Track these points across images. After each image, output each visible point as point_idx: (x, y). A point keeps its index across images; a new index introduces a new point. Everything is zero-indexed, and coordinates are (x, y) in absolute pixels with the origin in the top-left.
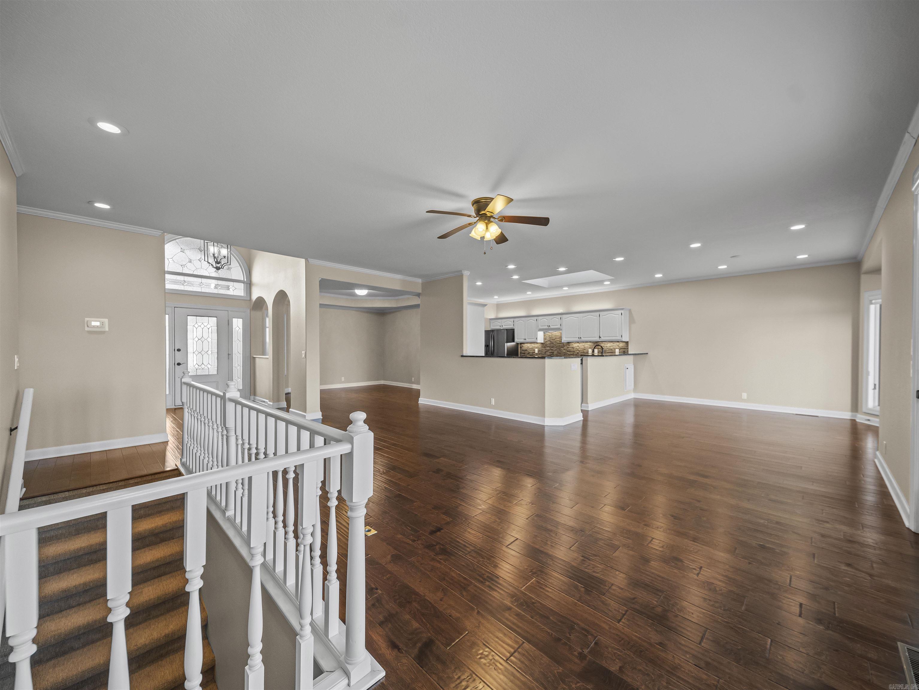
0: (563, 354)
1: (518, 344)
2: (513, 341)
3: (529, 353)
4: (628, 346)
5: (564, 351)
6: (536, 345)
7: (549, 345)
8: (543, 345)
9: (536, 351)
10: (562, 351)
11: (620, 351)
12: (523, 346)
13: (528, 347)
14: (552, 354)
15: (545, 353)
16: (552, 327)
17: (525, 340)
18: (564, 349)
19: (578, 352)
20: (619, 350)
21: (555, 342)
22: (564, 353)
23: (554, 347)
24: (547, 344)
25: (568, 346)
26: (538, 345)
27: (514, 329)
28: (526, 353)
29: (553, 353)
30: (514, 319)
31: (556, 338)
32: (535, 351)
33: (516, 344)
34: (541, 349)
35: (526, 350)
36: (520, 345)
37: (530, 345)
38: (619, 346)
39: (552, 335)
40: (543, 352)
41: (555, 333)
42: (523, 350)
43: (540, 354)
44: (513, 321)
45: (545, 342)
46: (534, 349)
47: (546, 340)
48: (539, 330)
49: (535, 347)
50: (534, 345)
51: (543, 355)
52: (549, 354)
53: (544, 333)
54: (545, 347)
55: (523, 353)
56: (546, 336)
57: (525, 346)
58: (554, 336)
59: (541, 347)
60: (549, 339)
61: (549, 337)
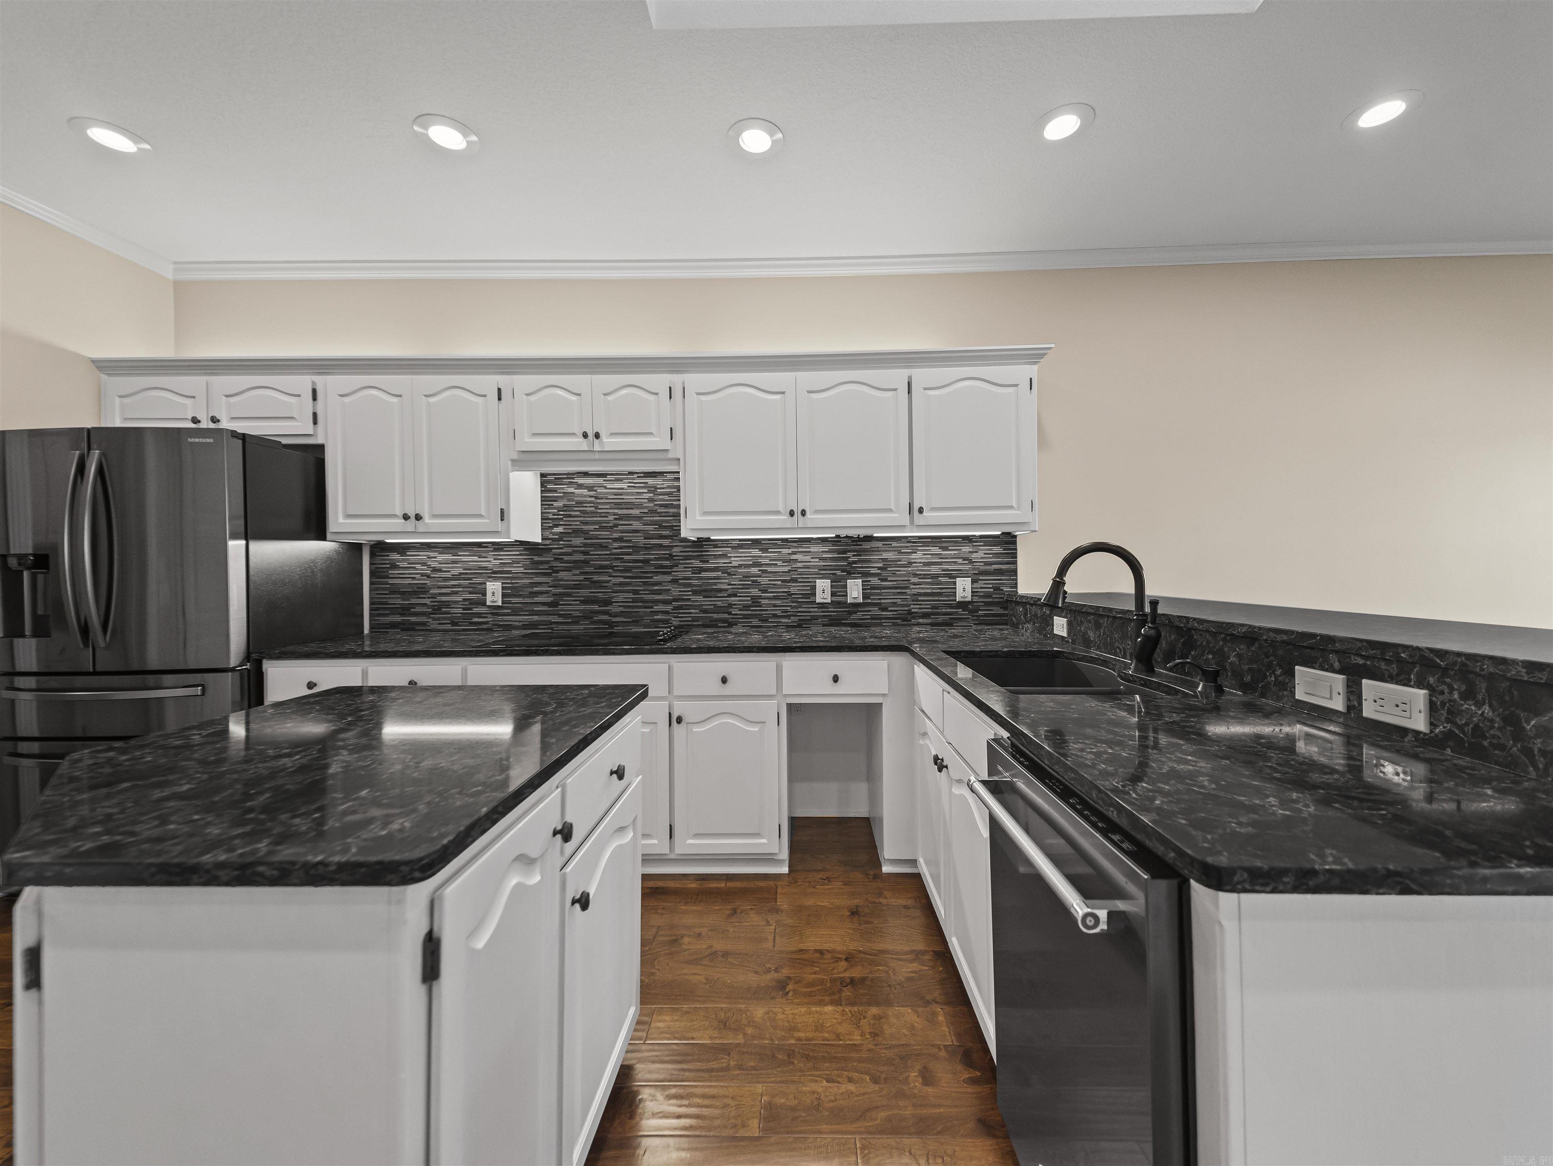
0: (669, 608)
1: (355, 549)
3: (437, 609)
4: (1015, 563)
5: (675, 591)
6: (491, 561)
7: (582, 558)
8: (536, 558)
9: (494, 591)
10: (659, 592)
11: (976, 585)
12: (398, 567)
13: (435, 570)
14: (596, 607)
15: (555, 604)
16: (610, 441)
17: (410, 525)
18: (675, 581)
19: (755, 592)
20: (973, 582)
21: (620, 539)
22: (675, 600)
23: (612, 567)
24: (567, 549)
25: (697, 563)
26: (506, 557)
27: (321, 448)
28: (418, 609)
29: (608, 602)
30: (318, 377)
31: (621, 517)
32: (484, 594)
33: (338, 552)
34: (526, 581)
35: (421, 590)
36: (372, 555)
37: (450, 557)
38: (971, 562)
39: (596, 498)
40: (537, 599)
41: (625, 486)
42: (392, 592)
43: (515, 612)
44: (314, 391)
45: (548, 542)
46: (475, 580)
47: (556, 530)
48: (523, 456)
49: (485, 568)
50: (476, 558)
51: (536, 618)
52: (582, 607)
53: (542, 485)
54: (557, 572)
55: (394, 611)
56: (556, 504)
57: (405, 565)
58: (616, 504)
59: (522, 570)
60: (580, 522)
61: (581, 511)
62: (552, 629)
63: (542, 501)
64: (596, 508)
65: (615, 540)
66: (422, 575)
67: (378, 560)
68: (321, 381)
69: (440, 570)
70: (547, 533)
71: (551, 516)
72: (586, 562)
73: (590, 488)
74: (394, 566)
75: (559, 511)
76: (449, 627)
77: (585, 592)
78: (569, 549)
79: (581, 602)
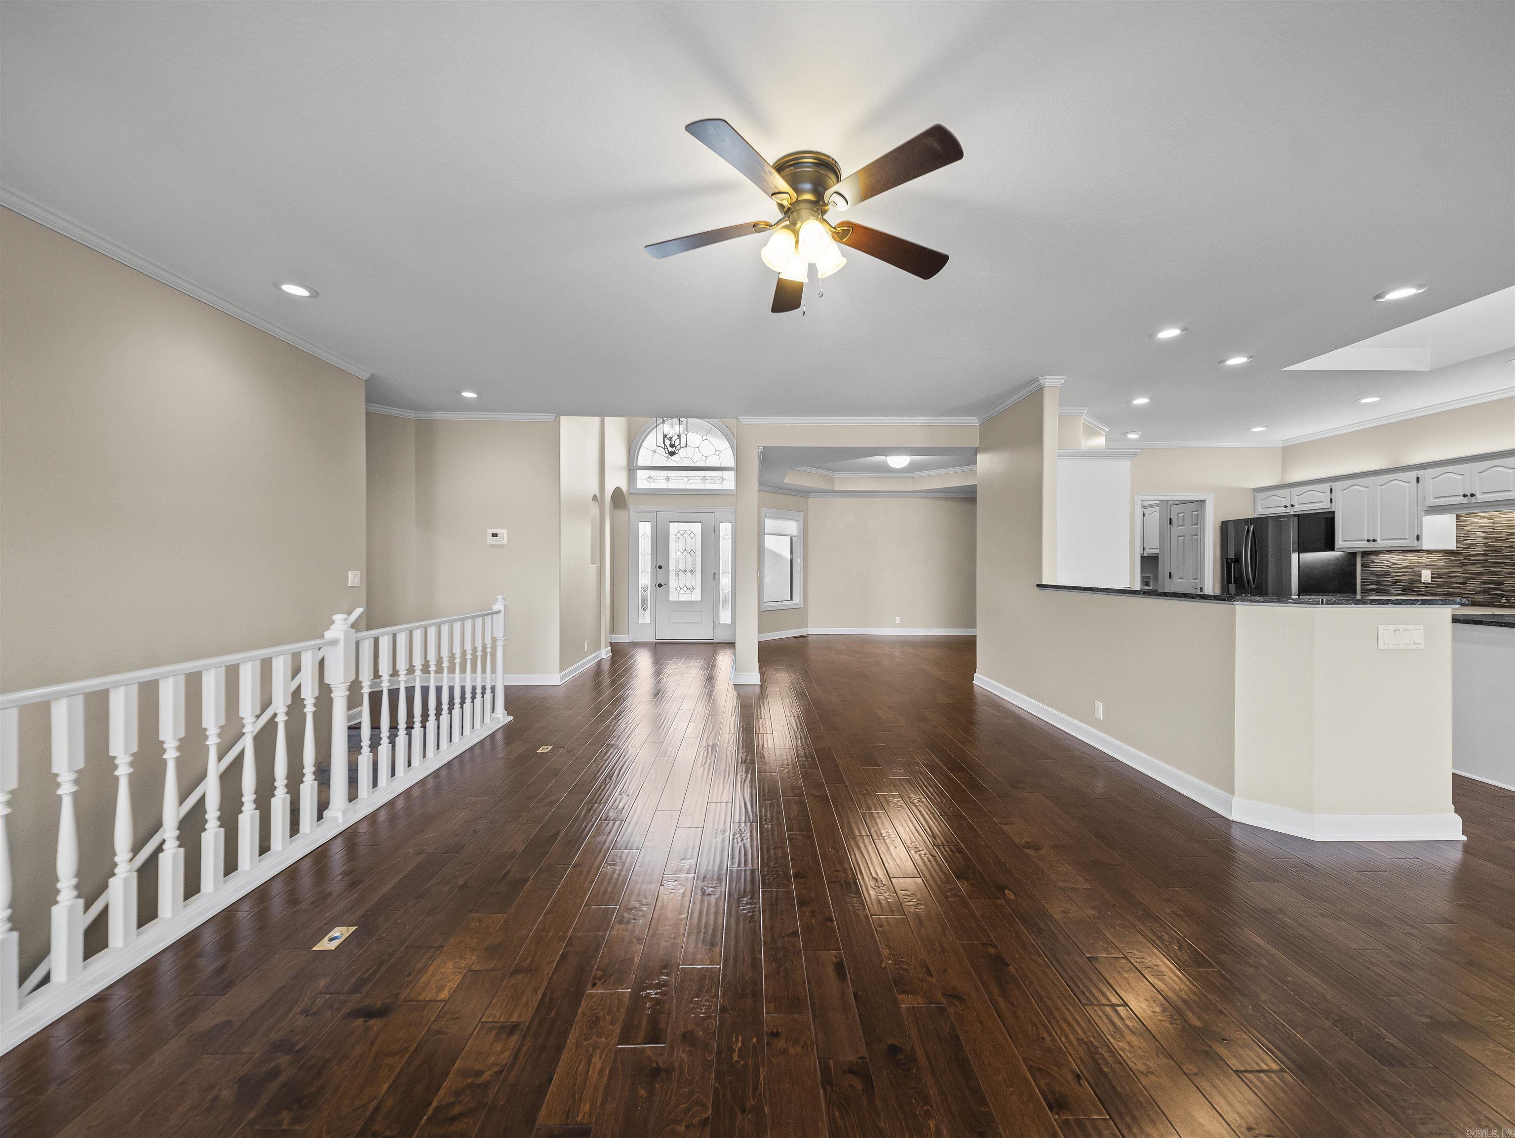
1: (1354, 555)
2: (1330, 545)
3: (1395, 583)
6: (1425, 559)
7: (1483, 558)
8: (1452, 558)
9: (1426, 576)
12: (1374, 562)
13: (1394, 564)
14: (1492, 586)
15: (1464, 583)
16: (1480, 498)
17: (1371, 544)
23: (1504, 563)
24: (1472, 553)
26: (1434, 557)
27: (1334, 512)
28: (1384, 583)
29: (1502, 584)
30: (1331, 484)
31: (1511, 534)
32: (1421, 577)
33: (1343, 557)
34: (1446, 570)
35: (1387, 574)
36: (1362, 557)
37: (1401, 557)
39: (1494, 523)
40: (1452, 580)
42: (1372, 574)
43: (1439, 586)
44: (1331, 490)
45: (1460, 549)
46: (1415, 569)
47: (1465, 542)
48: (1431, 509)
49: (1422, 563)
50: (1417, 558)
51: (1452, 590)
52: (1482, 586)
53: (1458, 520)
54: (1466, 566)
55: (1372, 583)
56: (1465, 528)
57: (1378, 561)
58: (1508, 526)
59: (1443, 564)
60: (1482, 537)
61: (1482, 532)
63: (1457, 527)
64: (1493, 529)
65: (1506, 547)
66: (1387, 566)
67: (1365, 559)
68: (1333, 484)
69: (1396, 564)
70: (1460, 545)
71: (1462, 535)
72: (1486, 561)
74: (1373, 562)
75: (1467, 532)
76: (1401, 592)
77: (1485, 577)
78: (1474, 553)
79: (1482, 582)
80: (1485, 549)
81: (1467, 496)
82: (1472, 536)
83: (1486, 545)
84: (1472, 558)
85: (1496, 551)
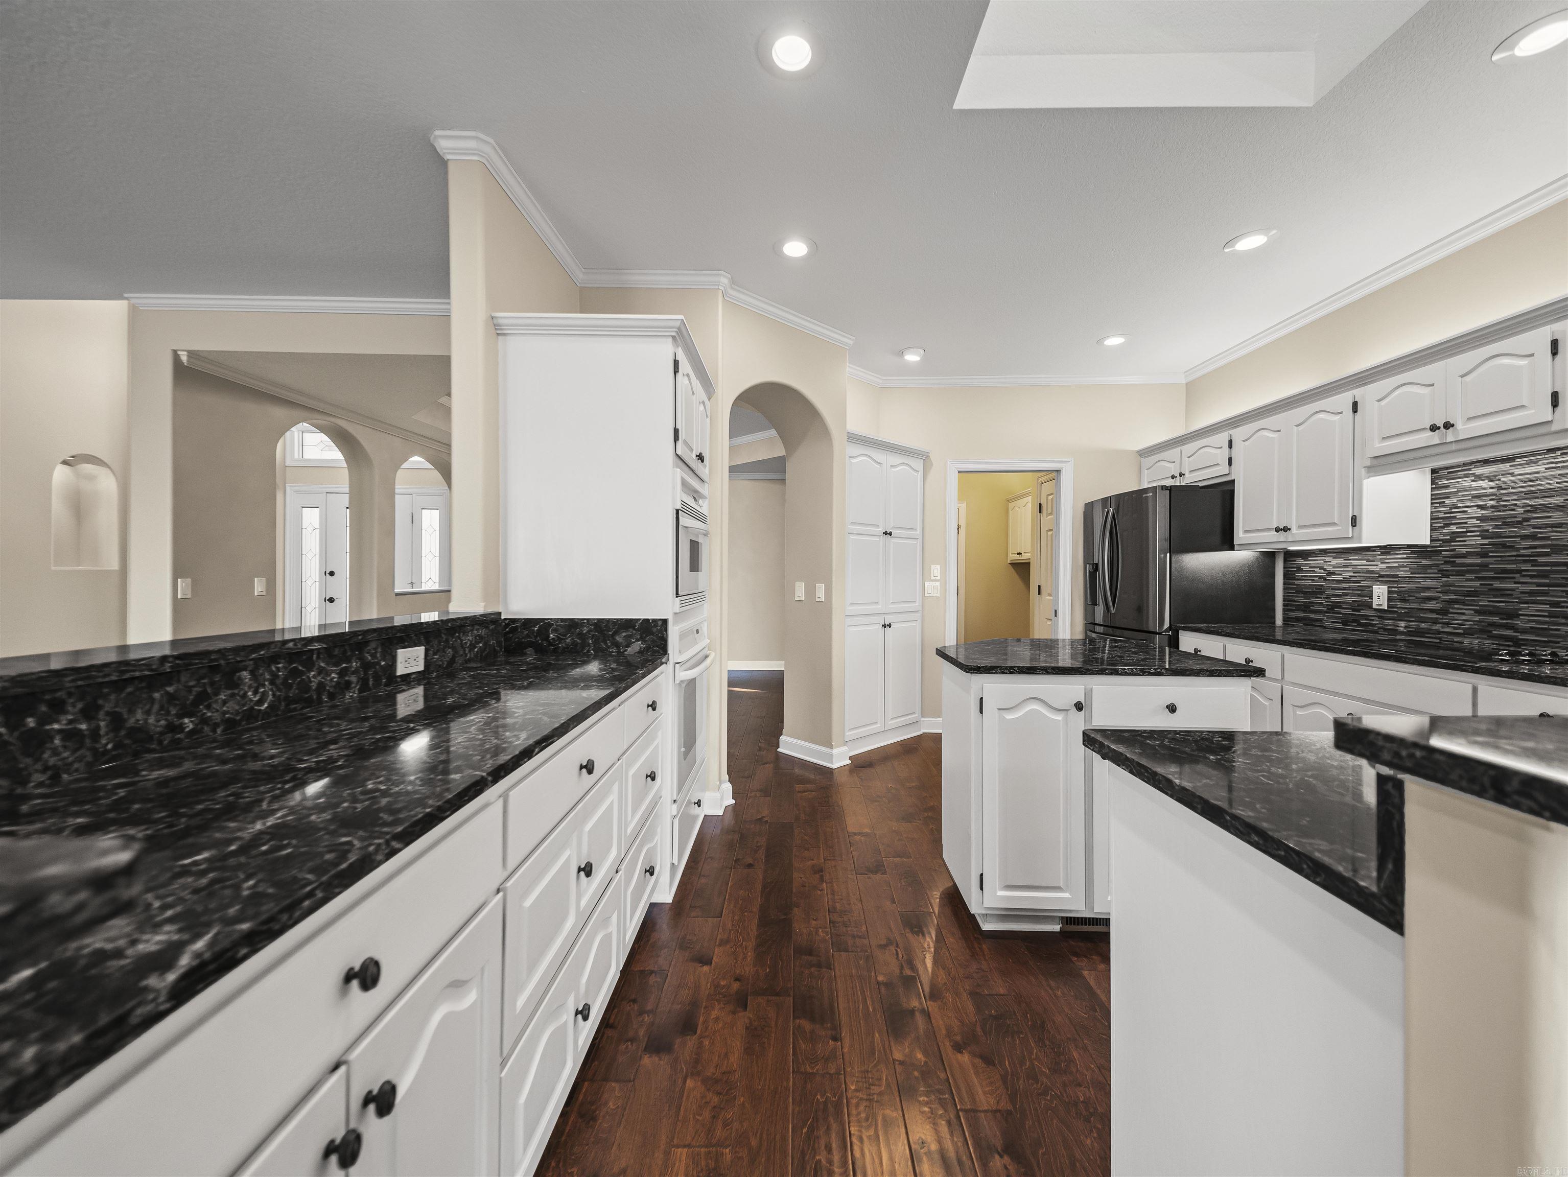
1: (1270, 556)
2: (1228, 543)
3: (1333, 608)
6: (1379, 564)
7: (1478, 560)
8: (1424, 562)
9: (1380, 595)
12: (1302, 571)
13: (1330, 574)
14: (1496, 619)
15: (1444, 612)
16: (1465, 430)
17: (1282, 536)
21: (1533, 537)
23: (1519, 572)
24: (1460, 551)
26: (1393, 560)
27: (1233, 482)
28: (1316, 608)
29: (1514, 615)
30: (1231, 432)
31: (1535, 509)
32: (1371, 598)
33: (1257, 558)
34: (1413, 586)
35: (1318, 591)
36: (1284, 561)
37: (1340, 561)
39: (1499, 488)
40: (1424, 605)
41: (1541, 468)
42: (1297, 592)
43: (1401, 617)
44: (1230, 442)
45: (1438, 543)
46: (1363, 584)
47: (1447, 530)
48: (1376, 462)
49: (1373, 572)
50: (1364, 562)
51: (1422, 625)
52: (1477, 618)
53: (1433, 482)
54: (1448, 576)
56: (1448, 501)
57: (1307, 568)
58: (1526, 493)
59: (1408, 574)
60: (1478, 518)
61: (1478, 507)
62: (1440, 639)
63: (1432, 499)
64: (1499, 500)
65: (1524, 537)
66: (1320, 577)
67: (1289, 564)
68: (1233, 434)
69: (1334, 574)
70: (1437, 534)
71: (1442, 515)
72: (1484, 566)
73: (1491, 478)
74: (1299, 570)
75: (1451, 508)
76: (1340, 626)
77: (1483, 601)
78: (1463, 551)
79: (1476, 611)
80: (1486, 541)
81: (1439, 428)
82: (1459, 516)
83: (1484, 534)
84: (1458, 561)
85: (1504, 546)
